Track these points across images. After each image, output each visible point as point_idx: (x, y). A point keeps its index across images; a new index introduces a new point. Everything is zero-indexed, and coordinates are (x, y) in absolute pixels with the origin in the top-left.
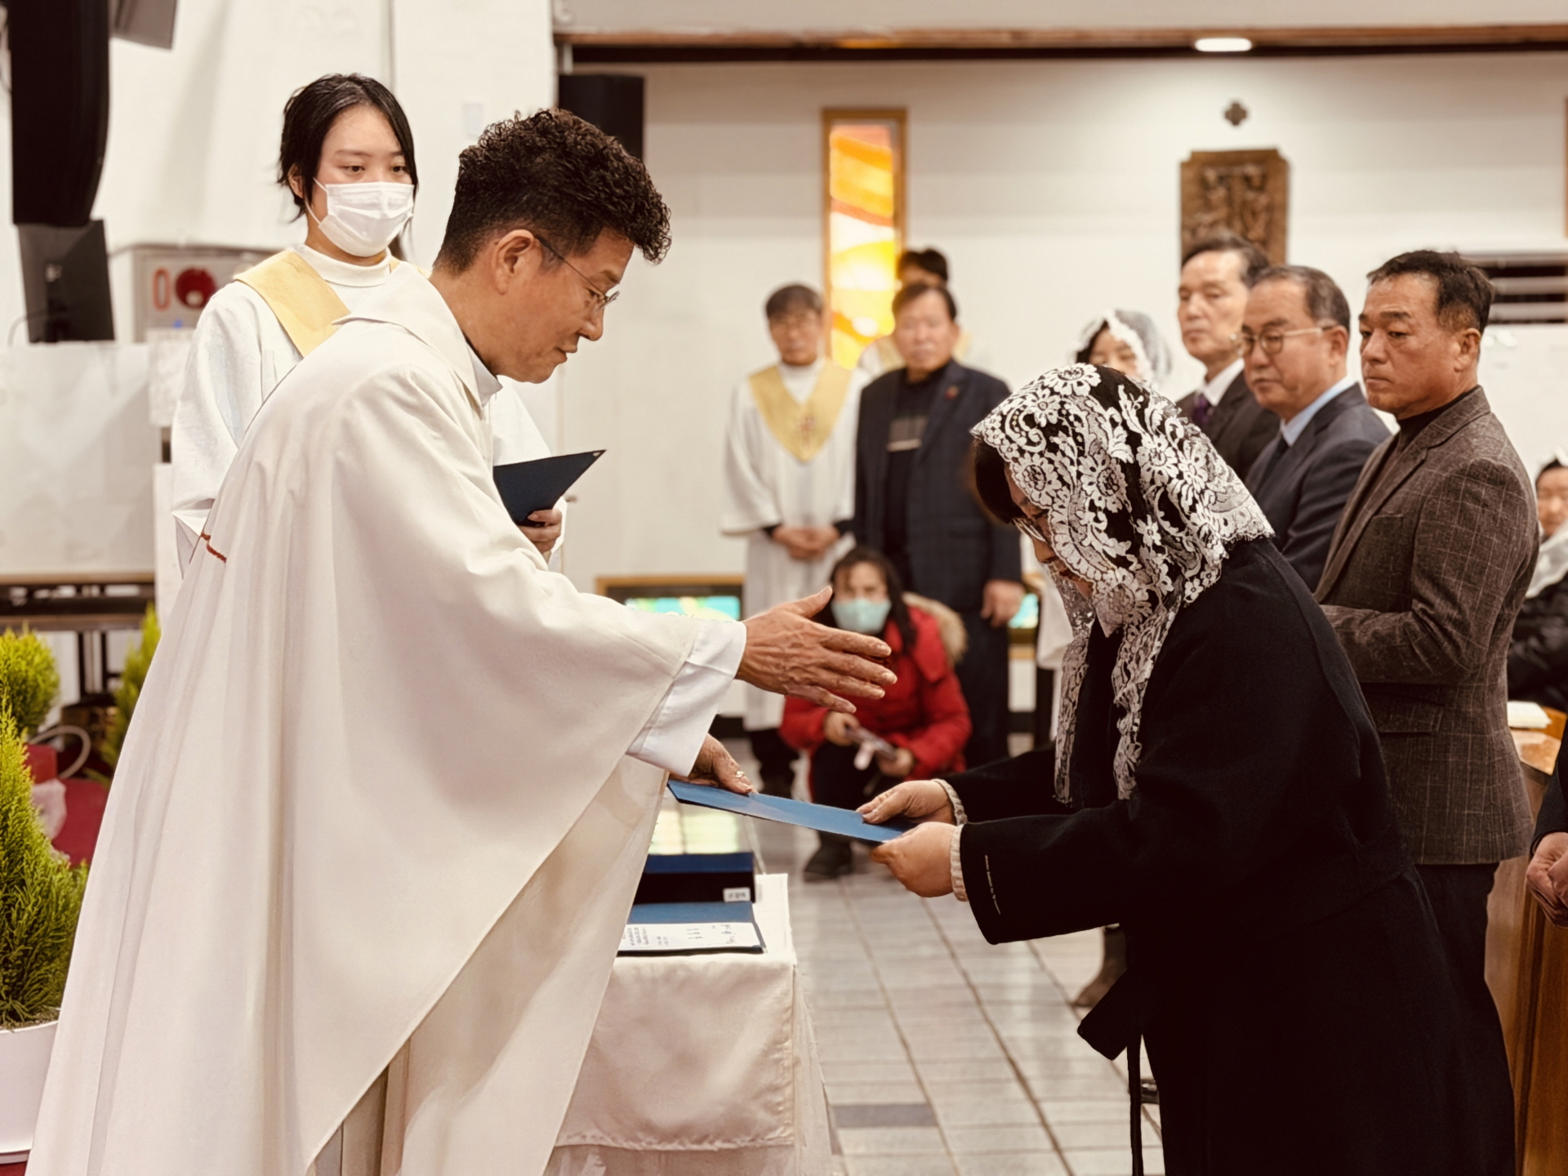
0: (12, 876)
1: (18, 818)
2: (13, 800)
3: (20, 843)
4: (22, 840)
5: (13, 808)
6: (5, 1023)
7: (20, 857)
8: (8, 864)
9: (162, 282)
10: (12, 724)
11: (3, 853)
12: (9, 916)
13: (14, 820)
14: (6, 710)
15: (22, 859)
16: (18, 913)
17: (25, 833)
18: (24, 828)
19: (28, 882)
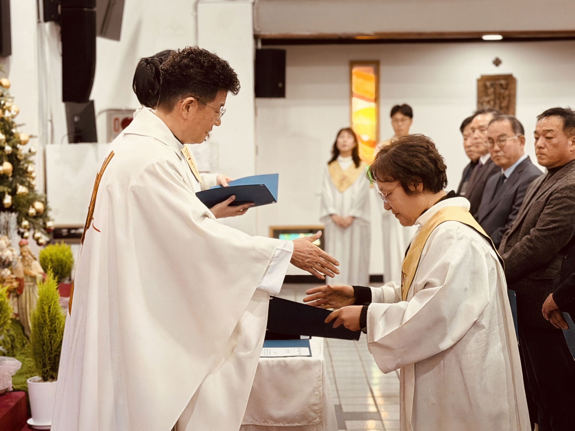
0: (52, 328)
1: (54, 308)
2: (52, 301)
3: (55, 316)
4: (55, 315)
5: (52, 304)
6: (49, 380)
7: (55, 322)
8: (51, 324)
9: (117, 122)
10: (52, 275)
11: (49, 320)
12: (51, 343)
13: (53, 309)
14: (50, 270)
15: (55, 323)
16: (54, 341)
17: (56, 314)
18: (56, 311)
19: (58, 331)
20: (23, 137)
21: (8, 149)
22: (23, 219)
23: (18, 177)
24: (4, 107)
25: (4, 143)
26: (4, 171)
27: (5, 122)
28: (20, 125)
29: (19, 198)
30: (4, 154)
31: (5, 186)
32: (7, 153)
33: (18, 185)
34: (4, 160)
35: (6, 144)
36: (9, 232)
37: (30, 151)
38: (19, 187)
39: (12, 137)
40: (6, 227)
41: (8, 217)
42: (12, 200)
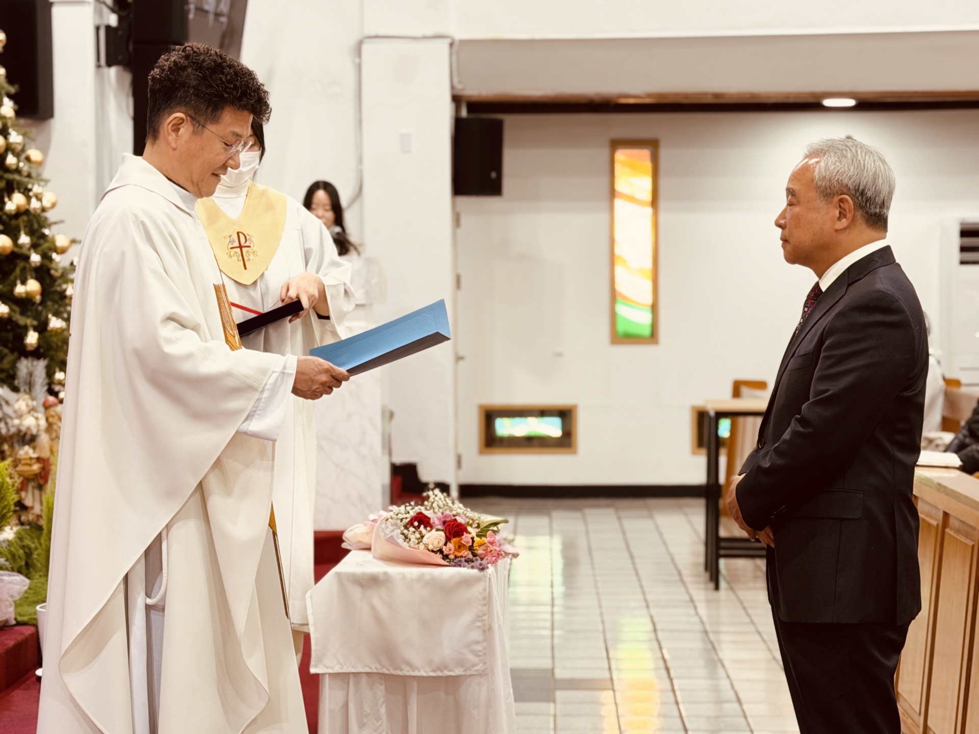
20: (61, 241)
21: (35, 258)
22: (57, 369)
23: (49, 303)
24: (31, 194)
25: (29, 249)
26: (27, 293)
27: (31, 217)
28: (56, 223)
29: (51, 336)
30: (27, 265)
31: (28, 317)
32: (33, 265)
33: (50, 316)
34: (29, 277)
35: (32, 251)
36: (32, 390)
37: (72, 264)
38: (51, 320)
39: (42, 241)
40: (28, 381)
41: (32, 365)
42: (39, 339)
